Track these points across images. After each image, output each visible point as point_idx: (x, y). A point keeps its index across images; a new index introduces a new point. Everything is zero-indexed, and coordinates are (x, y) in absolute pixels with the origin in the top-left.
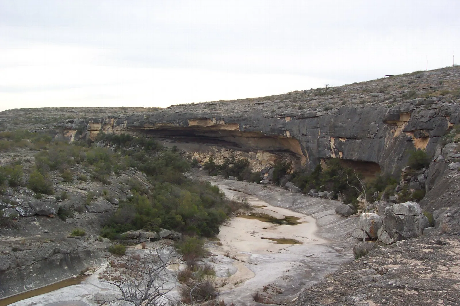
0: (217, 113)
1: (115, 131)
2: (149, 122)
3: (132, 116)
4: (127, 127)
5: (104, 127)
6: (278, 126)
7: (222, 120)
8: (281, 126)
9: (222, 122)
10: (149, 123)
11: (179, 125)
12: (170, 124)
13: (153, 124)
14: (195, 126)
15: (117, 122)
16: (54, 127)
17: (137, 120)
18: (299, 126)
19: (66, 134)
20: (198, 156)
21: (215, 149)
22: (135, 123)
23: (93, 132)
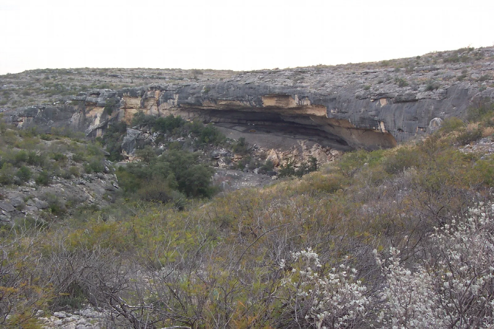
0: (303, 87)
1: (161, 111)
2: (208, 98)
3: (187, 88)
4: (178, 105)
5: (146, 104)
6: (370, 113)
7: (307, 98)
8: (373, 113)
9: (306, 102)
10: (209, 100)
11: (250, 104)
12: (238, 103)
13: (215, 101)
14: (271, 106)
15: (163, 96)
16: (71, 102)
17: (193, 94)
18: (394, 115)
19: (89, 113)
20: (274, 156)
21: (303, 144)
22: (190, 98)
23: (129, 110)
